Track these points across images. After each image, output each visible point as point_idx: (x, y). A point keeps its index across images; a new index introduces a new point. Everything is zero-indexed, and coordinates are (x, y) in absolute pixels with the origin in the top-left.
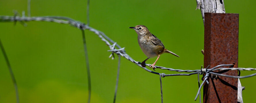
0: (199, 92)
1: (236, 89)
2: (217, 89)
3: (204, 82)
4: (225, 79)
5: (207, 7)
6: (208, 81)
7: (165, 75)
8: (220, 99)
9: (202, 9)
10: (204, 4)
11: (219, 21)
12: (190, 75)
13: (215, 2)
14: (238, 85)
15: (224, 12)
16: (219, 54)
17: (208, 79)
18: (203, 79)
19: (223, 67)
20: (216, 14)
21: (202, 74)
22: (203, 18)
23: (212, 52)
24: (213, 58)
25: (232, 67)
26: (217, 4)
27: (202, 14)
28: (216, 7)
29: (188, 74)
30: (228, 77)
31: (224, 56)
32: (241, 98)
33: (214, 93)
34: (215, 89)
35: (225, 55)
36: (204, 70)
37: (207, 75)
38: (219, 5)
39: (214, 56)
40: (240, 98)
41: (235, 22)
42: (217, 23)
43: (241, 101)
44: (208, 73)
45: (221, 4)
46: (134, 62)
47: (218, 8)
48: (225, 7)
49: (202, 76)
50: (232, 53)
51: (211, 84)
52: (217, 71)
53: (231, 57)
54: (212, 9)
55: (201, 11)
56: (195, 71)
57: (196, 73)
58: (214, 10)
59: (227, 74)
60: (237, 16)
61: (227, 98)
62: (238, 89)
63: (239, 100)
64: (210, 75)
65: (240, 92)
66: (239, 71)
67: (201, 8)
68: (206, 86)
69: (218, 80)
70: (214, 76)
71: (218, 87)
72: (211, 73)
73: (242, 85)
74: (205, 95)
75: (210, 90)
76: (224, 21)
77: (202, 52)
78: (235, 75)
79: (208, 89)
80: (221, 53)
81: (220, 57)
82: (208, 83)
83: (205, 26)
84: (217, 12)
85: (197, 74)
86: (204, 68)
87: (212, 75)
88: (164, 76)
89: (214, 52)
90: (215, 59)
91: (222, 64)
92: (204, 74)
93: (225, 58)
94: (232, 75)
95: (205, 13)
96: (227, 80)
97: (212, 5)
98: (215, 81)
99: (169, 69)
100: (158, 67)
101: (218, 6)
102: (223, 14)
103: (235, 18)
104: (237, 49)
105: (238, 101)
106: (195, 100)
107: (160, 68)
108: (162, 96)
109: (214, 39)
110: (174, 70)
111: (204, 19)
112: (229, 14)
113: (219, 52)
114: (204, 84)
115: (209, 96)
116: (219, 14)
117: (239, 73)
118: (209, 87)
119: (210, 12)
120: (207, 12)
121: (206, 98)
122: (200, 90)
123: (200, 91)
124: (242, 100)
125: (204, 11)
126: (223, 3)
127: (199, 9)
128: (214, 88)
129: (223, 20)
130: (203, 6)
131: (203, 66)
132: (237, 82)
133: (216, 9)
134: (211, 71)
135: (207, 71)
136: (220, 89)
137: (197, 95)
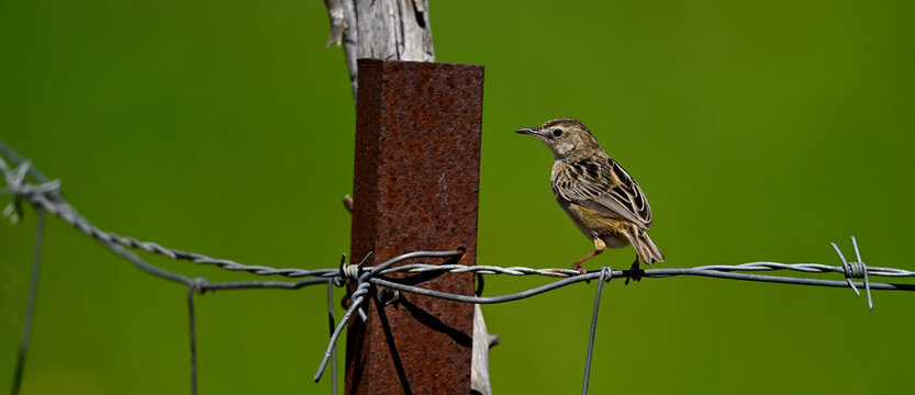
0: (329, 350)
1: (466, 341)
2: (396, 341)
3: (349, 313)
4: (429, 304)
5: (369, 37)
6: (366, 313)
7: (207, 284)
8: (409, 380)
9: (349, 45)
10: (358, 28)
11: (410, 91)
12: (299, 286)
13: (398, 19)
14: (475, 330)
15: (432, 60)
16: (407, 213)
17: (364, 305)
18: (345, 304)
19: (421, 260)
20: (399, 66)
21: (342, 284)
22: (352, 79)
23: (381, 206)
24: (383, 227)
25: (455, 260)
26: (407, 28)
27: (348, 62)
28: (400, 40)
29: (293, 284)
30: (439, 297)
31: (426, 220)
32: (485, 375)
33: (387, 357)
34: (390, 340)
35: (429, 215)
36: (352, 269)
37: (362, 288)
38: (413, 32)
39: (390, 220)
40: (479, 375)
41: (467, 95)
42: (405, 98)
43: (485, 387)
44: (366, 280)
45: (418, 28)
46: (95, 236)
47: (407, 44)
48: (433, 41)
49: (343, 291)
50: (454, 208)
51: (376, 320)
52: (400, 275)
53: (451, 225)
54: (386, 48)
55: (347, 54)
56: (319, 274)
57: (320, 279)
58: (392, 50)
59: (436, 287)
60: (478, 73)
61: (433, 376)
62: (475, 343)
63: (476, 385)
64: (372, 289)
65: (480, 356)
66: (480, 276)
67: (346, 40)
68: (356, 329)
69: (401, 307)
70: (388, 294)
71: (400, 334)
72: (378, 280)
73: (490, 330)
74: (353, 363)
75: (373, 344)
76: (431, 89)
77: (346, 203)
78: (463, 293)
79: (365, 341)
80: (414, 209)
81: (410, 222)
82: (364, 317)
83: (359, 109)
84: (405, 58)
85: (324, 286)
86: (352, 263)
87: (380, 289)
88: (203, 290)
89: (390, 206)
90: (393, 232)
91: (418, 249)
92: (350, 283)
93: (430, 227)
94: (452, 289)
95: (361, 62)
96: (434, 311)
97: (386, 30)
98: (389, 310)
99: (221, 265)
100: (182, 253)
101: (407, 35)
102: (426, 65)
103: (469, 82)
104: (473, 196)
105: (473, 387)
106: (317, 381)
107: (190, 259)
108: (194, 361)
109: (391, 158)
110: (239, 266)
111: (355, 84)
112: (446, 67)
113: (407, 203)
114: (348, 320)
115: (366, 366)
116: (413, 66)
117: (478, 282)
118: (369, 333)
119: (377, 57)
120: (367, 56)
121: (355, 373)
122: (335, 344)
123: (333, 347)
124: (488, 383)
125: (358, 52)
126: (428, 25)
127: (339, 43)
128: (384, 337)
129: (425, 88)
130: (354, 36)
131: (347, 254)
132: (471, 316)
133: (400, 48)
134: (376, 274)
135: (361, 272)
136: (406, 340)
137: (325, 360)
